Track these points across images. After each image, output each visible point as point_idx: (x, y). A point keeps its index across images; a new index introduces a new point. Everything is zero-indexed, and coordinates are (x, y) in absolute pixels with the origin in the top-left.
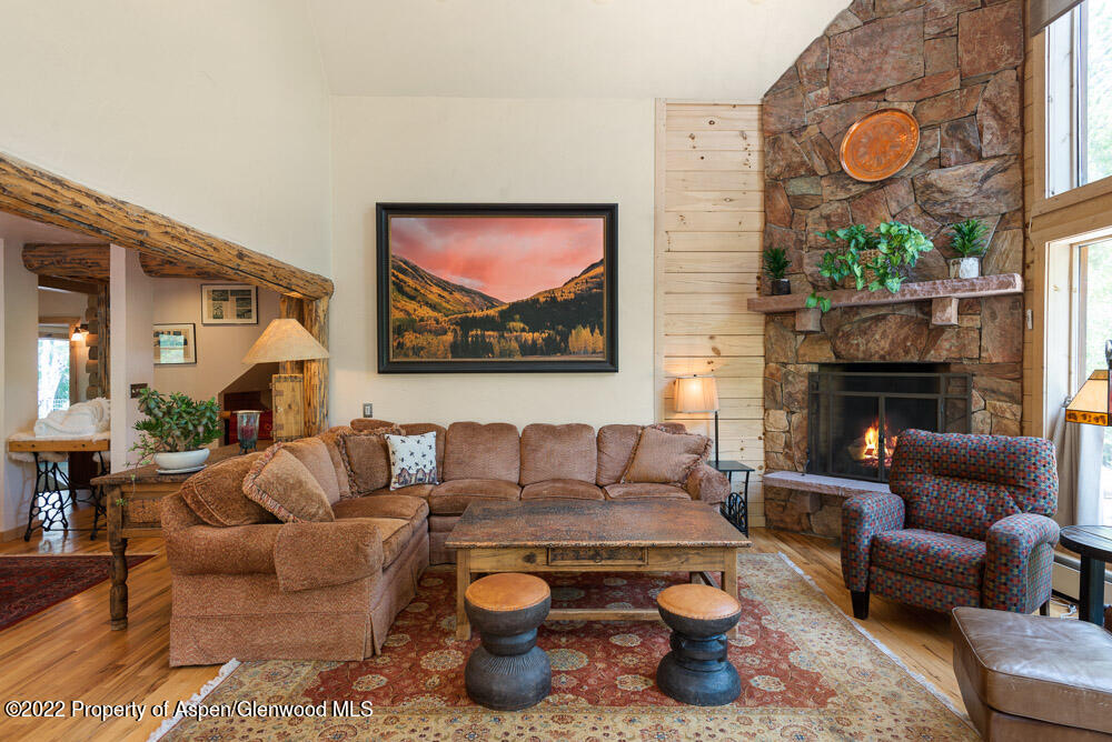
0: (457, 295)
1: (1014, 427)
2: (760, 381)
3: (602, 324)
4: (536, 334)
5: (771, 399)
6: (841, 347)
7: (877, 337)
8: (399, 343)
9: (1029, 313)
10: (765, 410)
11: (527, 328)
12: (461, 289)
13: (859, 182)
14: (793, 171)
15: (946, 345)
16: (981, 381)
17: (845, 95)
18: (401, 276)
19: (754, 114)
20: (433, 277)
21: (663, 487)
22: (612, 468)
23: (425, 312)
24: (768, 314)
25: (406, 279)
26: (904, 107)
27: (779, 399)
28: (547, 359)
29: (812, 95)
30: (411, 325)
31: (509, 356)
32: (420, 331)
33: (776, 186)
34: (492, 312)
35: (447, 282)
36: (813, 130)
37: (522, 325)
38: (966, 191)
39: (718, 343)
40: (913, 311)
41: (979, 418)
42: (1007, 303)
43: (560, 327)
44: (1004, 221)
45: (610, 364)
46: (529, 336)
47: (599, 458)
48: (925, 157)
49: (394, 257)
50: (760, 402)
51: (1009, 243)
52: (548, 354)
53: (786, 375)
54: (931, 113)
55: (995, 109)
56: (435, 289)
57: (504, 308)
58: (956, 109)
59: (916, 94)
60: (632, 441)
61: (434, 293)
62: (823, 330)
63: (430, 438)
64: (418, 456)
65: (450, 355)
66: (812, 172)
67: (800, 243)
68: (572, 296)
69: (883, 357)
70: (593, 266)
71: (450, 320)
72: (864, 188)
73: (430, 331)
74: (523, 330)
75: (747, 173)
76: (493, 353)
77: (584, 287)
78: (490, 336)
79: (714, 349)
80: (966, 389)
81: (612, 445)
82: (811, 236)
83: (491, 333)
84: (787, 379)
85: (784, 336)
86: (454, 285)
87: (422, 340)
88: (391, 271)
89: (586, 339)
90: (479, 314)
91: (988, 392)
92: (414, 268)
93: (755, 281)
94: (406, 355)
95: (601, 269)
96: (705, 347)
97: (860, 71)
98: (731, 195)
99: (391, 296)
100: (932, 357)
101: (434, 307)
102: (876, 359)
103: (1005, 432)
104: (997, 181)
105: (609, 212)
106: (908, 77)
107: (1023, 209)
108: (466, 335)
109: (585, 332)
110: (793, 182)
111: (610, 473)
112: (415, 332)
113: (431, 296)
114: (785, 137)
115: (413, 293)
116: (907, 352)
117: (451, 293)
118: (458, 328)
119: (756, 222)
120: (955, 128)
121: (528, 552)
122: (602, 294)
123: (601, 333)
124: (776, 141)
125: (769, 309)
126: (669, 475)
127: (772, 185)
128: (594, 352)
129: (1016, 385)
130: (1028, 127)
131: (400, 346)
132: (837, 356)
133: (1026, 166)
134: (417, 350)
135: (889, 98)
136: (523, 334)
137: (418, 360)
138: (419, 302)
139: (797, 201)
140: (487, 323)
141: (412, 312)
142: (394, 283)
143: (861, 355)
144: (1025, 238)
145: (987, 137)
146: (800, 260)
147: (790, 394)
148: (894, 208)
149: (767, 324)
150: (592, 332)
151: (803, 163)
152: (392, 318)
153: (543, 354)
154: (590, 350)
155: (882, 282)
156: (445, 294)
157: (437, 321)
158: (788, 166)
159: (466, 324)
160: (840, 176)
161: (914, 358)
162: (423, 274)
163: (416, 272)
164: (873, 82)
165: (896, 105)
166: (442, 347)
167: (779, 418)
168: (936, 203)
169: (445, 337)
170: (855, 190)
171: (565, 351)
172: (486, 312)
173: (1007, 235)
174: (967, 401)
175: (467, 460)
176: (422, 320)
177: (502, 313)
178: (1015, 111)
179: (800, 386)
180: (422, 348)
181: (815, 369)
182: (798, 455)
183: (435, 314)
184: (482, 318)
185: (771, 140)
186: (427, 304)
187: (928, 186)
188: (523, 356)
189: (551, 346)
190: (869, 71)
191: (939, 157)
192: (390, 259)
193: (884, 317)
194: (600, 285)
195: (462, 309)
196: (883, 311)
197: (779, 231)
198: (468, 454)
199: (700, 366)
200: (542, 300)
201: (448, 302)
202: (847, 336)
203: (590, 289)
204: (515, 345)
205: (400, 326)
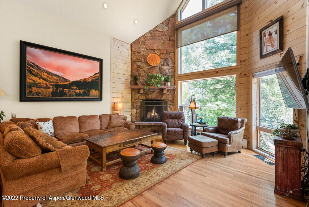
0: (54, 77)
1: (173, 110)
2: (130, 103)
3: (98, 89)
4: (80, 91)
5: (133, 106)
6: (147, 96)
7: (153, 95)
8: (30, 91)
9: (175, 92)
10: (131, 109)
11: (78, 89)
12: (56, 75)
13: (150, 65)
14: (138, 60)
15: (164, 97)
16: (169, 103)
17: (148, 48)
18: (31, 68)
19: (130, 46)
20: (44, 70)
21: (120, 128)
22: (105, 125)
23: (41, 81)
24: (132, 89)
25: (34, 69)
26: (158, 54)
27: (134, 107)
28: (84, 97)
29: (142, 46)
30: (35, 85)
31: (72, 96)
32: (39, 87)
33: (134, 63)
34: (66, 83)
35: (50, 72)
36: (142, 53)
37: (76, 88)
38: (167, 71)
39: (123, 95)
40: (159, 90)
41: (169, 109)
42: (172, 90)
43: (87, 89)
44: (172, 77)
45: (100, 99)
46: (78, 91)
47: (100, 123)
48: (161, 64)
49: (28, 61)
50: (130, 108)
51: (172, 80)
52: (84, 96)
53: (136, 102)
54: (162, 56)
55: (171, 58)
56: (45, 74)
57: (70, 82)
58: (166, 57)
59: (160, 52)
60: (109, 118)
61: (45, 75)
62: (143, 93)
63: (51, 122)
64: (49, 128)
65: (51, 96)
66: (142, 61)
67: (139, 75)
68: (91, 81)
69: (154, 99)
70: (96, 74)
71: (51, 84)
72: (151, 67)
73: (43, 88)
74: (76, 89)
75: (128, 58)
76: (66, 95)
77: (94, 79)
78: (66, 90)
79: (122, 96)
80: (167, 104)
81: (104, 120)
82: (141, 74)
83: (66, 89)
84: (136, 103)
85: (136, 94)
86: (53, 73)
87: (39, 90)
88: (27, 65)
89: (94, 93)
90: (62, 83)
91: (170, 105)
92: (37, 66)
93: (129, 82)
94: (33, 95)
95: (98, 75)
96: (120, 96)
97: (150, 45)
98: (125, 62)
99: (27, 74)
100: (162, 99)
101: (45, 80)
102: (153, 99)
103: (172, 111)
104: (171, 70)
105: (101, 61)
106: (158, 49)
107: (174, 75)
108: (57, 89)
109: (94, 91)
110: (138, 62)
111: (104, 126)
112: (37, 87)
113: (44, 76)
114: (136, 53)
115: (36, 74)
116: (158, 98)
117: (52, 76)
118: (54, 87)
119: (130, 69)
120: (166, 60)
121: (119, 145)
122: (98, 81)
123: (98, 91)
124: (134, 53)
125: (133, 88)
126: (121, 125)
127: (133, 62)
128: (96, 96)
129: (173, 103)
130: (175, 62)
131: (30, 92)
132: (146, 98)
133: (175, 69)
134: (37, 94)
135: (155, 51)
136: (77, 90)
137: (38, 97)
138: (39, 78)
139: (138, 67)
140: (65, 86)
141: (36, 80)
142: (28, 70)
143: (150, 98)
144: (175, 80)
145: (170, 63)
146: (139, 78)
147: (137, 106)
148: (156, 72)
149: (132, 91)
150: (96, 91)
151: (140, 59)
152: (27, 82)
153: (82, 96)
154: (95, 95)
155: (157, 85)
156: (49, 76)
157: (46, 84)
158: (137, 59)
159: (57, 86)
160: (147, 63)
161: (159, 99)
162: (40, 68)
163: (38, 67)
164: (153, 48)
165: (156, 53)
166: (48, 93)
167: (134, 111)
168: (163, 72)
169: (49, 90)
170: (150, 67)
171: (89, 95)
172: (64, 83)
173: (172, 79)
174: (167, 106)
175: (63, 128)
176: (40, 83)
177: (70, 84)
178: (173, 59)
179: (139, 104)
180: (40, 93)
181: (142, 101)
182: (138, 118)
183: (46, 82)
184: (63, 85)
185: (133, 53)
186: (42, 78)
187: (162, 69)
188: (76, 96)
189: (85, 94)
190: (152, 45)
191: (163, 64)
192: (27, 61)
193: (154, 91)
194: (98, 79)
195: (56, 81)
196: (154, 90)
197: (135, 72)
198: (64, 126)
199: (119, 100)
200: (82, 81)
201: (50, 79)
202: (148, 94)
203: (96, 79)
204: (74, 93)
205: (30, 85)
